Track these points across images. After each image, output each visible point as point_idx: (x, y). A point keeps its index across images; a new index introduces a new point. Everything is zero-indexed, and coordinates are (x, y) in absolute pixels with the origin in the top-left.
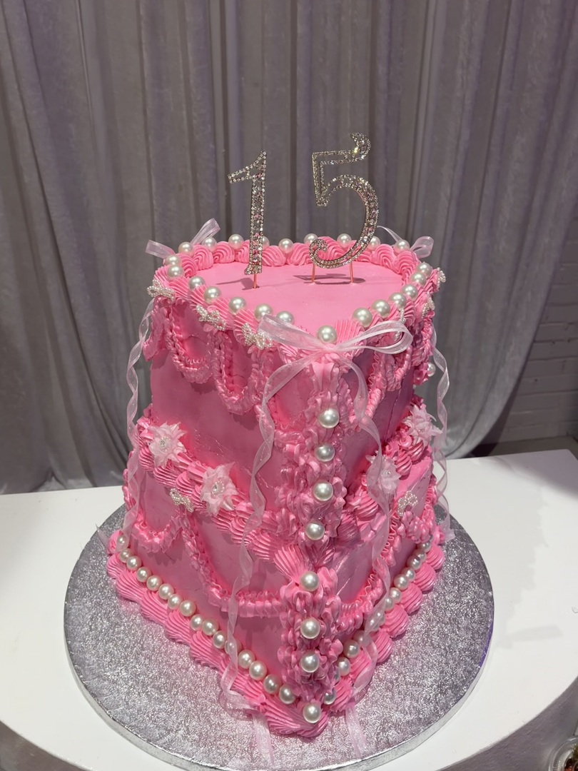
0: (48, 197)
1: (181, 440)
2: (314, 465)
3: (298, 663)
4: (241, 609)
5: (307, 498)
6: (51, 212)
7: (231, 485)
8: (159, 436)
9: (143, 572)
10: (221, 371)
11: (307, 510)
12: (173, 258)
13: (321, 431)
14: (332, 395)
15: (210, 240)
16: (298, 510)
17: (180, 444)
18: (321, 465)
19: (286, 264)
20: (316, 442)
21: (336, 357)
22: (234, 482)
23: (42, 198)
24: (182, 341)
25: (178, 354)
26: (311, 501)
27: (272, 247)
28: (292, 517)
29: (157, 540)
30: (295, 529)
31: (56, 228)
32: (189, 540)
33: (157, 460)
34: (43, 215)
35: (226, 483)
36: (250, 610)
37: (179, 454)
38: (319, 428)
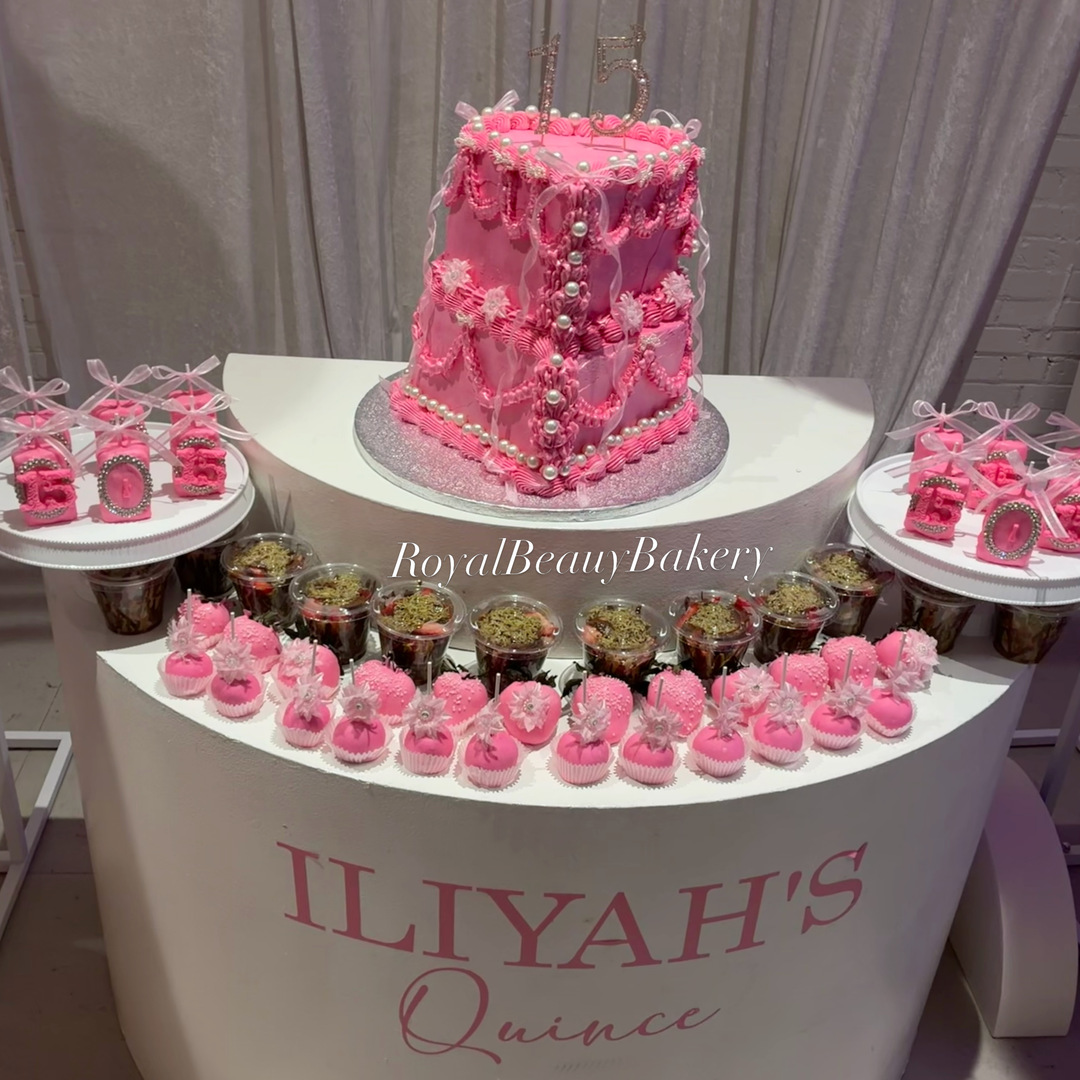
0: (303, 76)
1: (468, 272)
2: (567, 266)
3: (542, 427)
4: (505, 400)
5: (560, 294)
6: (304, 95)
7: (506, 299)
8: (450, 271)
9: (424, 398)
10: (506, 207)
11: (559, 304)
12: (478, 118)
13: (574, 240)
14: (583, 211)
15: (509, 108)
16: (551, 305)
17: (468, 276)
18: (572, 266)
19: (573, 135)
20: (569, 249)
21: (587, 181)
22: (509, 297)
23: (294, 77)
24: (478, 186)
25: (473, 197)
26: (562, 295)
27: (563, 118)
28: (548, 310)
29: (440, 364)
30: (550, 321)
31: (308, 118)
32: (467, 355)
33: (447, 289)
34: (293, 99)
35: (502, 298)
36: (511, 398)
37: (466, 284)
38: (572, 237)
